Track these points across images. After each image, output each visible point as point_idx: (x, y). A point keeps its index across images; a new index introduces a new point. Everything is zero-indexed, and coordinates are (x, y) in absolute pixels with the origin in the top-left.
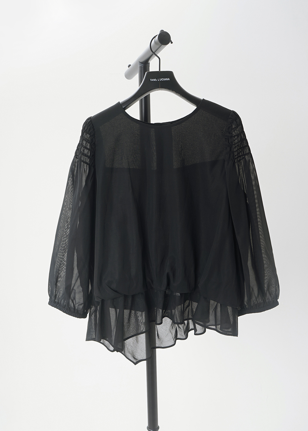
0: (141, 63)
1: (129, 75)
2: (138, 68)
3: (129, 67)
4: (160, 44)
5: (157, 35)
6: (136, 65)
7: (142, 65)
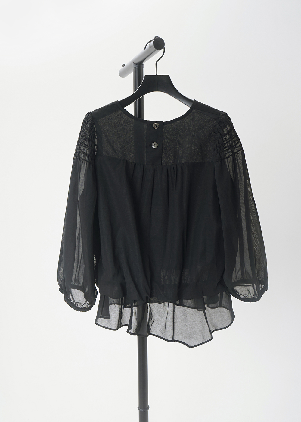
0: (136, 64)
1: (123, 74)
2: (133, 69)
3: (123, 66)
4: (155, 49)
5: (152, 41)
6: (130, 65)
7: (137, 66)
